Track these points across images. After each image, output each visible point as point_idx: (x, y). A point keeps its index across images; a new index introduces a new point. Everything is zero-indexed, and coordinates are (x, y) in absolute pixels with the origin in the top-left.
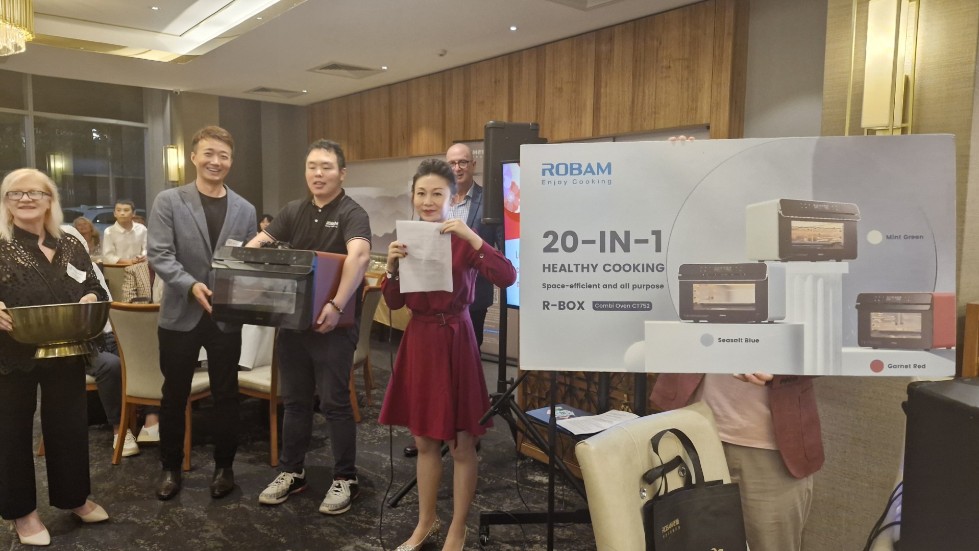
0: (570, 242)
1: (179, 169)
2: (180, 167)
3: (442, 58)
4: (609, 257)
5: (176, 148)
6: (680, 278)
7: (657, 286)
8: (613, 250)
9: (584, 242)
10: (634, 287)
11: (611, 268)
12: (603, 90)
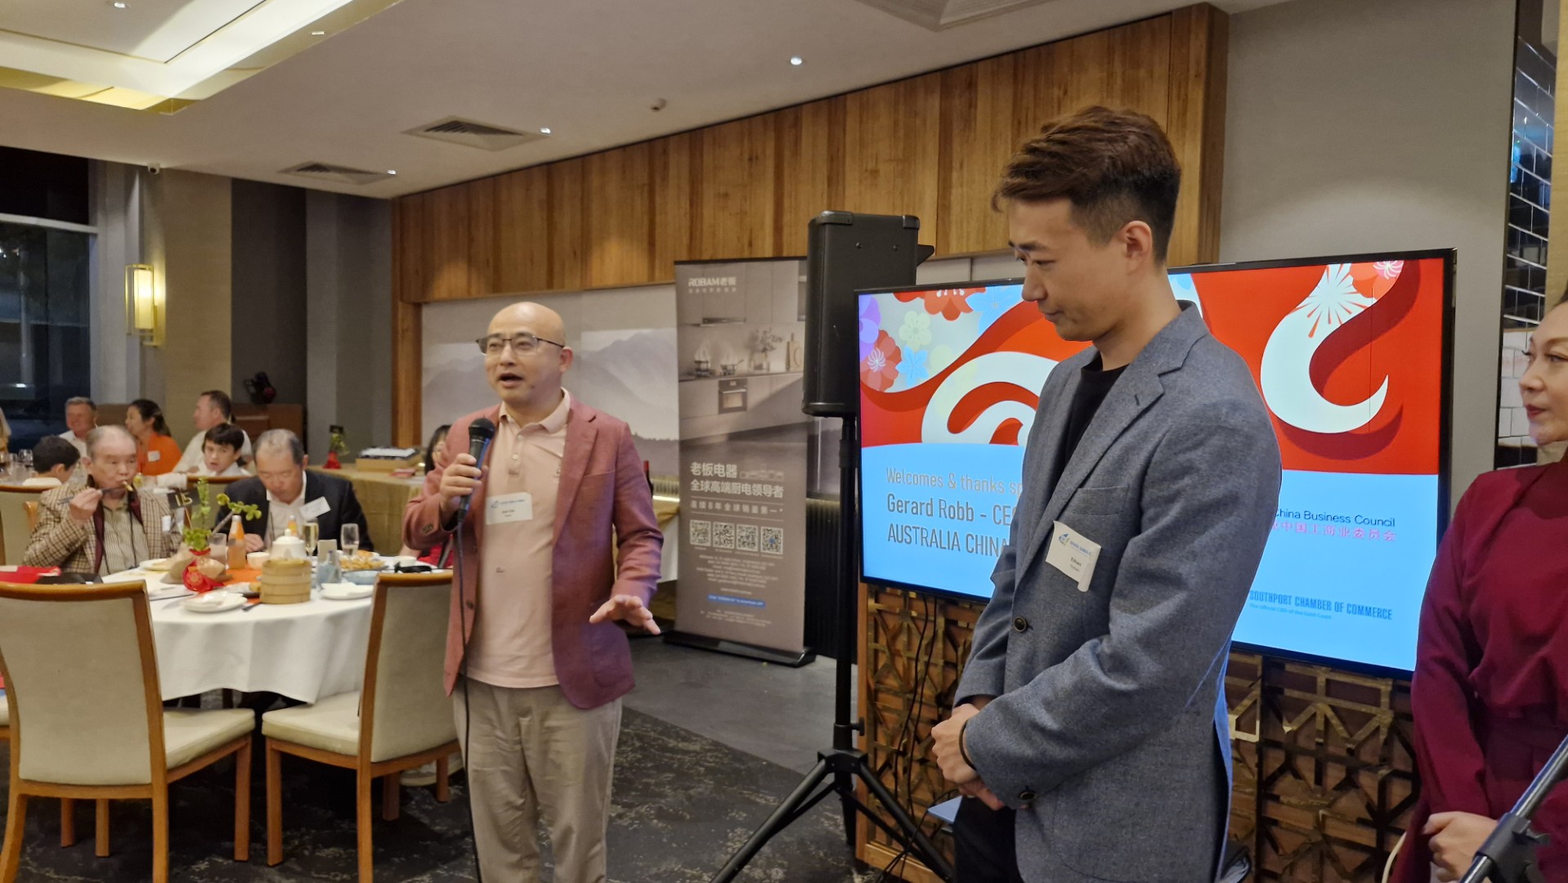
1: (155, 308)
2: (156, 304)
3: (656, 113)
5: (149, 269)
12: (955, 175)
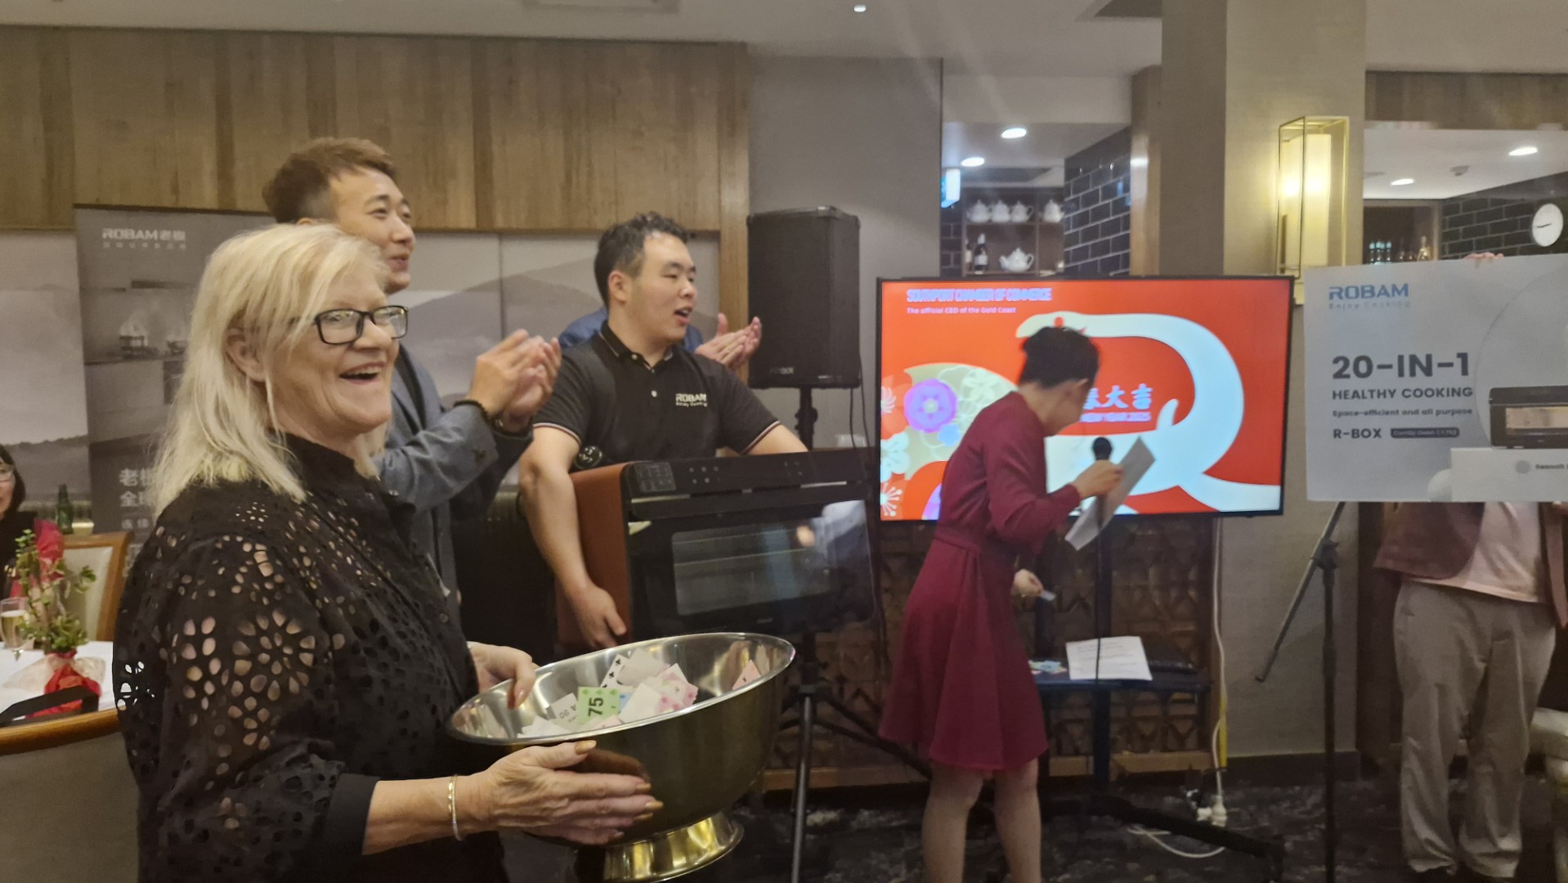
0: (1363, 367)
4: (1408, 382)
6: (1491, 402)
7: (1465, 412)
8: (1413, 374)
9: (1381, 367)
10: (1438, 413)
11: (1411, 393)
